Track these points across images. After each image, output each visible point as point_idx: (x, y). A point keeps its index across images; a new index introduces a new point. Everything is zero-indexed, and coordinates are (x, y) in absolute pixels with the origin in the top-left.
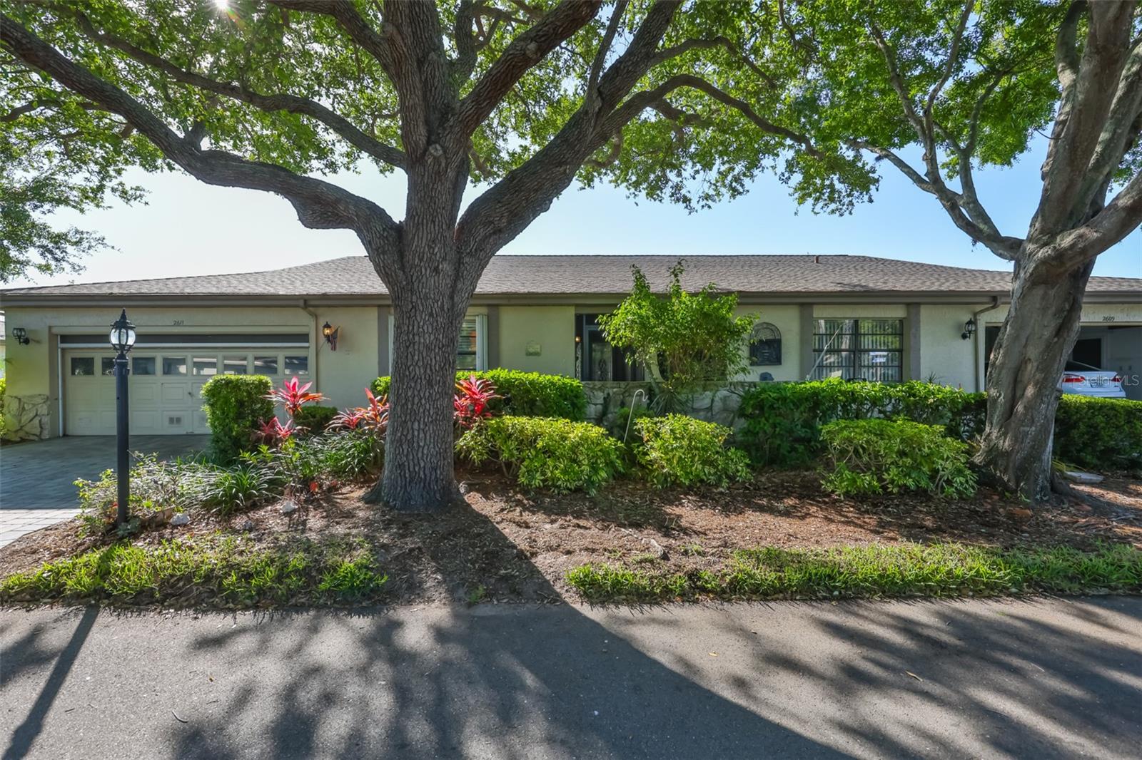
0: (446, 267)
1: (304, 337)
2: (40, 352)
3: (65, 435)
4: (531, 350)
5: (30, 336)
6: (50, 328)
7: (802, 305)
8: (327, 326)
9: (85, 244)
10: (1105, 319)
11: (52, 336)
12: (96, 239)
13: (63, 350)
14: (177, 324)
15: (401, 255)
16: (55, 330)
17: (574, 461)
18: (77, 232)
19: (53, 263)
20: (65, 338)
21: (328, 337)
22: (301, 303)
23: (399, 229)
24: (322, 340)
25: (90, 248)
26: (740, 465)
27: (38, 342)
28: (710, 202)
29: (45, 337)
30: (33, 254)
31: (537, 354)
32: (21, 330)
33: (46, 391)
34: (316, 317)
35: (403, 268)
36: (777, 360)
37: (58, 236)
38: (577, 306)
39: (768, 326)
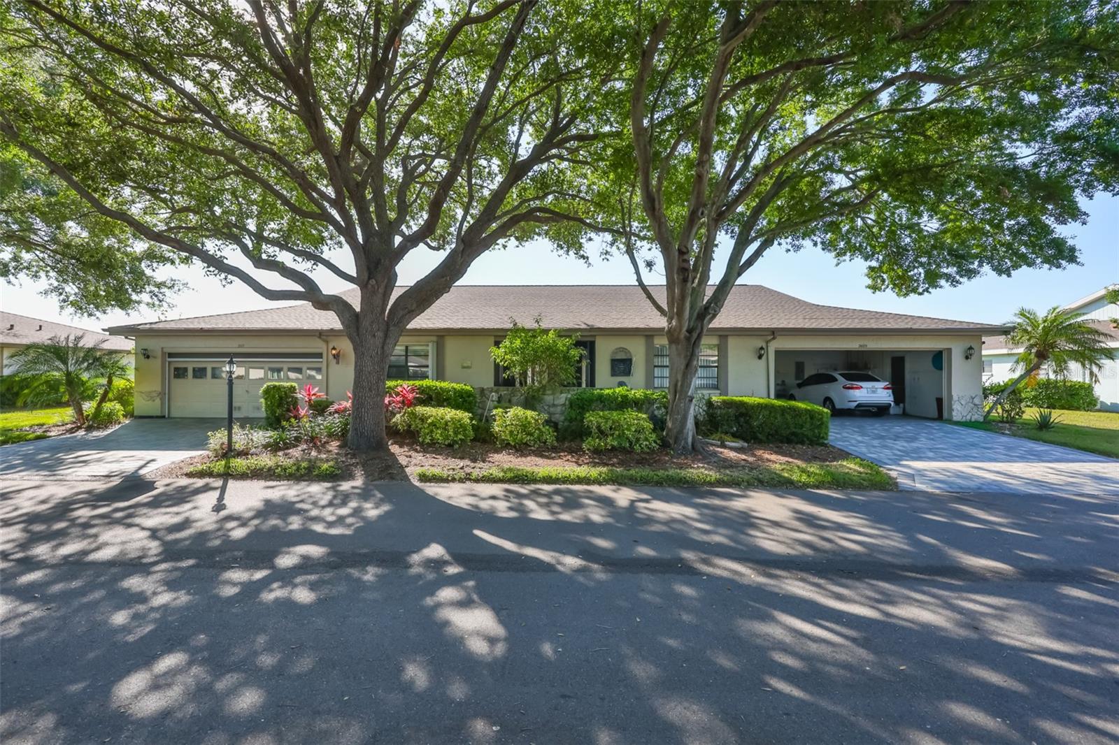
0: (380, 334)
1: (320, 355)
2: (156, 364)
3: (169, 417)
4: (465, 365)
5: (150, 354)
6: (162, 348)
7: (646, 336)
8: (334, 348)
9: (176, 288)
10: (861, 346)
11: (163, 353)
12: (183, 284)
13: (170, 362)
14: (240, 346)
15: (358, 329)
16: (165, 350)
17: (445, 429)
18: (172, 280)
19: (157, 303)
20: (171, 355)
21: (334, 355)
22: (318, 334)
23: (357, 315)
24: (331, 357)
25: (179, 290)
26: (549, 436)
27: (155, 357)
28: (608, 257)
29: (159, 354)
30: (145, 297)
31: (468, 367)
32: (145, 350)
33: (159, 389)
34: (327, 342)
35: (358, 335)
36: (628, 372)
37: (160, 284)
38: (495, 336)
39: (623, 350)
